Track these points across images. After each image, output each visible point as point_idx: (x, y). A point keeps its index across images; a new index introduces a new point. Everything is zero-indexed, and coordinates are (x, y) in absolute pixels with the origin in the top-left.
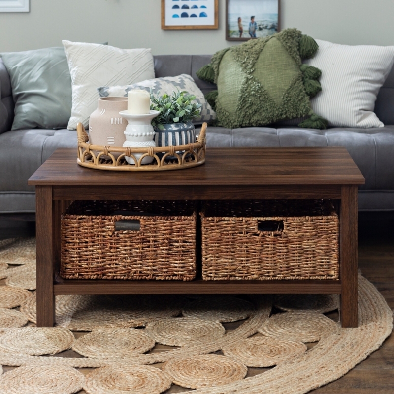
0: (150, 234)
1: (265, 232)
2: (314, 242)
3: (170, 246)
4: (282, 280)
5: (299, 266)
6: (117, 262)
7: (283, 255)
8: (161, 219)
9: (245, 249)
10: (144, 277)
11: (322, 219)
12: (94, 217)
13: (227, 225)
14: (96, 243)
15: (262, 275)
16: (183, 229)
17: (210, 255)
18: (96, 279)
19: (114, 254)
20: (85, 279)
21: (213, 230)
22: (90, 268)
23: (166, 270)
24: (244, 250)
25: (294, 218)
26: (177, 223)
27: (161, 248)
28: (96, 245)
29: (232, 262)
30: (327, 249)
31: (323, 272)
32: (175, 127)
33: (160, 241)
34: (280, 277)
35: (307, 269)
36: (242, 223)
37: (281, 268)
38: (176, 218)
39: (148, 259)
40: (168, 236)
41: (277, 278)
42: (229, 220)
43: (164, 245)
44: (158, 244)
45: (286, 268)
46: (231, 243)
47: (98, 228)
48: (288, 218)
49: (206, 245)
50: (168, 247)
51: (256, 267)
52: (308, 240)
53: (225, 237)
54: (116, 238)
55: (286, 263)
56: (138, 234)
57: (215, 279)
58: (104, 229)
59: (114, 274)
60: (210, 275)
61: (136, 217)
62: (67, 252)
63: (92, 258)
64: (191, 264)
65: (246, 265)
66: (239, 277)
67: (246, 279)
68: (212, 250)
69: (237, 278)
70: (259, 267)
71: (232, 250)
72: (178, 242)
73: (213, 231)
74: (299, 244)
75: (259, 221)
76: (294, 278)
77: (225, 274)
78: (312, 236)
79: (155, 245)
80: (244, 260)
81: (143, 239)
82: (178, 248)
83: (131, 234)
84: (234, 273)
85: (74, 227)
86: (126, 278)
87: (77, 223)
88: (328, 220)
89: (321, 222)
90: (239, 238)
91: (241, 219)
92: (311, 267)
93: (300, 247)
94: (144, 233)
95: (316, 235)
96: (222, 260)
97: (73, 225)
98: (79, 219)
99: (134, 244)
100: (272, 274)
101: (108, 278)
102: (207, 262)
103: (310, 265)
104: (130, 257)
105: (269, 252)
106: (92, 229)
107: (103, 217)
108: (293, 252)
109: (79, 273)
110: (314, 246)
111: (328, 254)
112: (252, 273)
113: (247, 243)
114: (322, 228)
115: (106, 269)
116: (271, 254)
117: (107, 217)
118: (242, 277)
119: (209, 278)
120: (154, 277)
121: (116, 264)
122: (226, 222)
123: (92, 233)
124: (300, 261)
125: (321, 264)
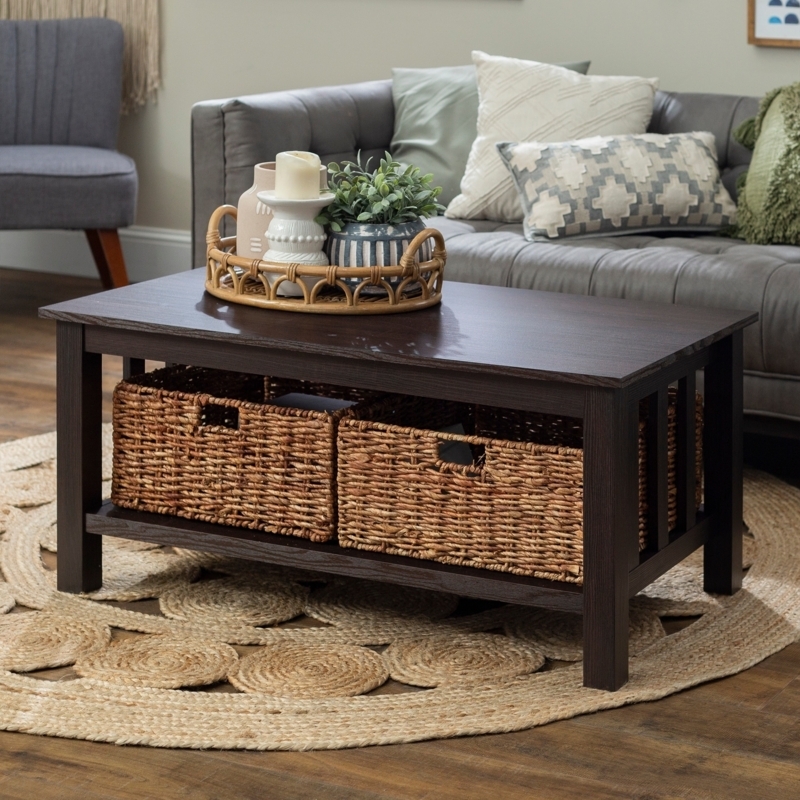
0: (255, 440)
1: (451, 465)
2: (541, 500)
3: (288, 467)
4: (482, 569)
5: (514, 545)
6: (201, 486)
7: (485, 518)
8: (274, 412)
9: (414, 493)
10: (246, 522)
11: (557, 453)
12: (165, 393)
13: (381, 441)
14: (169, 444)
15: (444, 552)
16: (311, 437)
17: (351, 496)
18: (167, 515)
19: (196, 469)
20: (148, 512)
21: (356, 446)
22: (157, 491)
23: (281, 515)
24: (413, 496)
25: (504, 443)
26: (300, 423)
27: (273, 469)
28: (169, 448)
29: (391, 518)
30: (567, 518)
31: (559, 565)
32: (366, 231)
33: (272, 455)
34: (476, 562)
35: (528, 554)
36: (409, 441)
37: (480, 543)
38: (298, 413)
39: (251, 489)
40: (283, 448)
41: (471, 563)
42: (384, 431)
43: (277, 464)
44: (269, 461)
45: (490, 545)
46: (388, 479)
47: (171, 414)
48: (493, 442)
49: (344, 475)
50: (283, 470)
51: (433, 534)
52: (530, 494)
53: (378, 464)
54: (201, 439)
55: (489, 534)
56: (237, 436)
57: (360, 547)
58: (181, 419)
59: (195, 510)
60: (350, 537)
61: (233, 401)
62: (122, 456)
63: (163, 473)
64: (323, 509)
65: (414, 527)
66: (404, 549)
67: (415, 555)
68: (355, 487)
69: (400, 550)
70: (437, 534)
71: (390, 492)
72: (303, 462)
73: (356, 449)
74: (515, 500)
75: (440, 439)
76: (503, 568)
77: (377, 538)
78: (536, 486)
79: (263, 462)
80: (414, 517)
81: (245, 447)
82: (302, 473)
83: (225, 434)
84: (393, 540)
85: (133, 409)
86: (214, 519)
87: (137, 400)
88: (568, 457)
89: (554, 459)
90: (403, 470)
91: (407, 430)
92: (535, 552)
93: (515, 505)
94: (246, 436)
95: (545, 485)
96: (372, 510)
97: (131, 403)
98: (141, 394)
99: (230, 454)
100: (462, 553)
101: (185, 515)
102: (346, 510)
103: (533, 548)
104: (223, 479)
105: (458, 508)
106: (162, 416)
107: (181, 395)
108: (502, 514)
109: (140, 499)
110: (542, 508)
111: (567, 528)
112: (426, 545)
113: (418, 482)
114: (557, 472)
115: (183, 498)
116: (461, 512)
117: (186, 396)
118: (408, 550)
119: (350, 544)
120: (261, 526)
121: (200, 491)
122: (379, 434)
123: (161, 423)
124: (514, 535)
125: (555, 547)
